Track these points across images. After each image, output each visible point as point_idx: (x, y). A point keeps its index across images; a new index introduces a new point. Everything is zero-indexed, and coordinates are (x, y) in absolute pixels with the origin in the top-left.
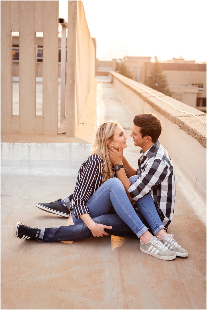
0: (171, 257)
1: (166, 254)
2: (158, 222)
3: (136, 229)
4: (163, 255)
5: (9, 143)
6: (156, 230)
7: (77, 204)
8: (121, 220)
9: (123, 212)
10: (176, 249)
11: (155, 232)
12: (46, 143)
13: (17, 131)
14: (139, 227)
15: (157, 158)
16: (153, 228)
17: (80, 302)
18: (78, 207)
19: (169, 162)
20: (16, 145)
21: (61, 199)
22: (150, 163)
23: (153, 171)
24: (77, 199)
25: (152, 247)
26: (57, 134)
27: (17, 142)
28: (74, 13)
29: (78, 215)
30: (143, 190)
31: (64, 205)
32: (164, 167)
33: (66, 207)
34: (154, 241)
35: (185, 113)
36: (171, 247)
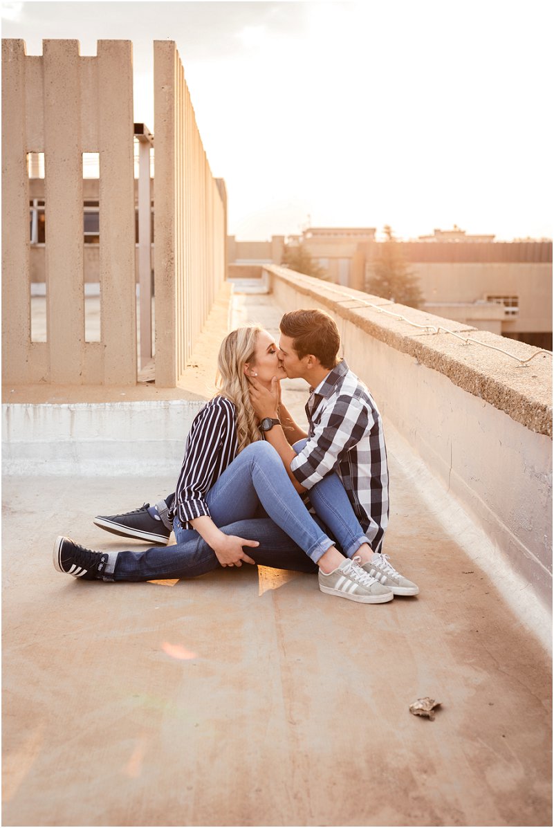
0: (383, 596)
1: (373, 590)
2: (356, 531)
3: (310, 545)
4: (366, 594)
5: (25, 405)
6: (352, 547)
7: (186, 498)
8: (277, 527)
9: (281, 509)
10: (394, 580)
11: (351, 551)
12: (110, 401)
13: (43, 379)
14: (315, 540)
15: (342, 393)
16: (346, 544)
17: (195, 665)
18: (188, 502)
19: (368, 402)
20: (42, 409)
21: (148, 506)
23: (336, 420)
24: (186, 488)
25: (343, 578)
26: (135, 382)
27: (45, 403)
28: (168, 108)
29: (187, 520)
30: (321, 463)
31: (157, 517)
32: (360, 410)
33: (161, 521)
34: (347, 567)
35: (429, 329)
36: (384, 578)
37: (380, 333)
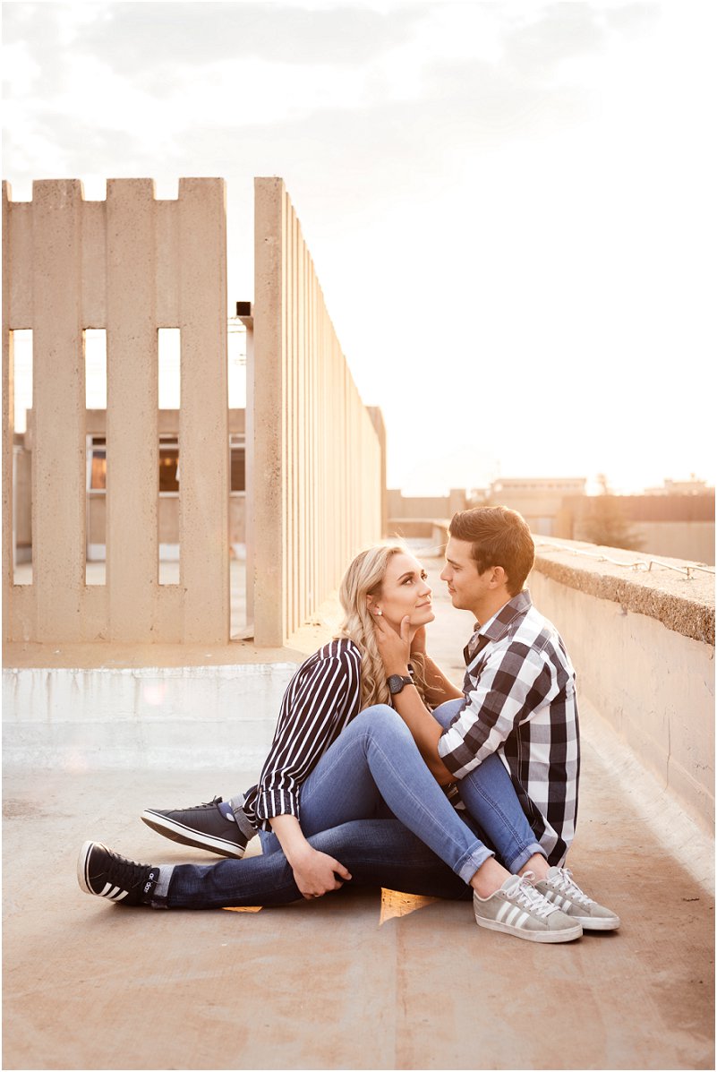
1: (551, 922)
2: (525, 835)
3: (456, 858)
4: (541, 929)
5: (72, 670)
6: (518, 859)
7: (272, 785)
9: (412, 805)
10: (582, 907)
11: (517, 863)
12: (190, 665)
13: (100, 636)
14: (463, 849)
15: (516, 639)
16: (510, 854)
17: (268, 1026)
18: (273, 792)
19: (554, 658)
20: (95, 676)
21: (220, 800)
22: (495, 655)
23: (504, 682)
24: (274, 772)
25: (507, 905)
26: (226, 640)
27: (99, 667)
28: (273, 267)
29: (267, 817)
30: (484, 744)
31: (230, 817)
32: (539, 670)
33: (235, 822)
34: (513, 886)
35: (639, 567)
36: (568, 904)
37: (572, 577)
